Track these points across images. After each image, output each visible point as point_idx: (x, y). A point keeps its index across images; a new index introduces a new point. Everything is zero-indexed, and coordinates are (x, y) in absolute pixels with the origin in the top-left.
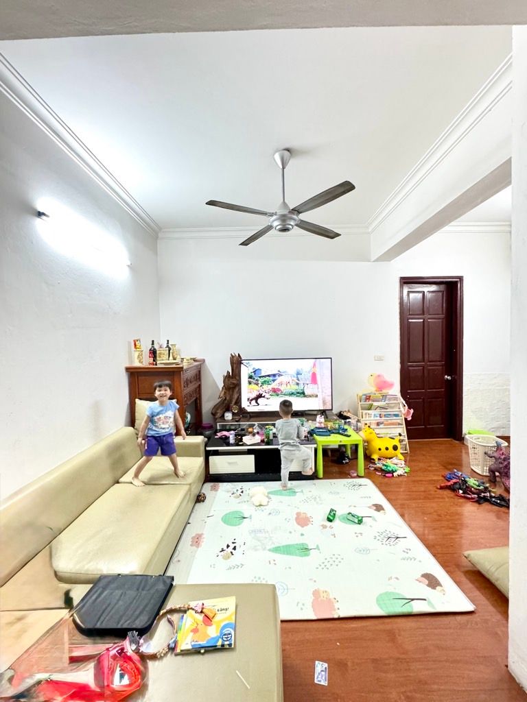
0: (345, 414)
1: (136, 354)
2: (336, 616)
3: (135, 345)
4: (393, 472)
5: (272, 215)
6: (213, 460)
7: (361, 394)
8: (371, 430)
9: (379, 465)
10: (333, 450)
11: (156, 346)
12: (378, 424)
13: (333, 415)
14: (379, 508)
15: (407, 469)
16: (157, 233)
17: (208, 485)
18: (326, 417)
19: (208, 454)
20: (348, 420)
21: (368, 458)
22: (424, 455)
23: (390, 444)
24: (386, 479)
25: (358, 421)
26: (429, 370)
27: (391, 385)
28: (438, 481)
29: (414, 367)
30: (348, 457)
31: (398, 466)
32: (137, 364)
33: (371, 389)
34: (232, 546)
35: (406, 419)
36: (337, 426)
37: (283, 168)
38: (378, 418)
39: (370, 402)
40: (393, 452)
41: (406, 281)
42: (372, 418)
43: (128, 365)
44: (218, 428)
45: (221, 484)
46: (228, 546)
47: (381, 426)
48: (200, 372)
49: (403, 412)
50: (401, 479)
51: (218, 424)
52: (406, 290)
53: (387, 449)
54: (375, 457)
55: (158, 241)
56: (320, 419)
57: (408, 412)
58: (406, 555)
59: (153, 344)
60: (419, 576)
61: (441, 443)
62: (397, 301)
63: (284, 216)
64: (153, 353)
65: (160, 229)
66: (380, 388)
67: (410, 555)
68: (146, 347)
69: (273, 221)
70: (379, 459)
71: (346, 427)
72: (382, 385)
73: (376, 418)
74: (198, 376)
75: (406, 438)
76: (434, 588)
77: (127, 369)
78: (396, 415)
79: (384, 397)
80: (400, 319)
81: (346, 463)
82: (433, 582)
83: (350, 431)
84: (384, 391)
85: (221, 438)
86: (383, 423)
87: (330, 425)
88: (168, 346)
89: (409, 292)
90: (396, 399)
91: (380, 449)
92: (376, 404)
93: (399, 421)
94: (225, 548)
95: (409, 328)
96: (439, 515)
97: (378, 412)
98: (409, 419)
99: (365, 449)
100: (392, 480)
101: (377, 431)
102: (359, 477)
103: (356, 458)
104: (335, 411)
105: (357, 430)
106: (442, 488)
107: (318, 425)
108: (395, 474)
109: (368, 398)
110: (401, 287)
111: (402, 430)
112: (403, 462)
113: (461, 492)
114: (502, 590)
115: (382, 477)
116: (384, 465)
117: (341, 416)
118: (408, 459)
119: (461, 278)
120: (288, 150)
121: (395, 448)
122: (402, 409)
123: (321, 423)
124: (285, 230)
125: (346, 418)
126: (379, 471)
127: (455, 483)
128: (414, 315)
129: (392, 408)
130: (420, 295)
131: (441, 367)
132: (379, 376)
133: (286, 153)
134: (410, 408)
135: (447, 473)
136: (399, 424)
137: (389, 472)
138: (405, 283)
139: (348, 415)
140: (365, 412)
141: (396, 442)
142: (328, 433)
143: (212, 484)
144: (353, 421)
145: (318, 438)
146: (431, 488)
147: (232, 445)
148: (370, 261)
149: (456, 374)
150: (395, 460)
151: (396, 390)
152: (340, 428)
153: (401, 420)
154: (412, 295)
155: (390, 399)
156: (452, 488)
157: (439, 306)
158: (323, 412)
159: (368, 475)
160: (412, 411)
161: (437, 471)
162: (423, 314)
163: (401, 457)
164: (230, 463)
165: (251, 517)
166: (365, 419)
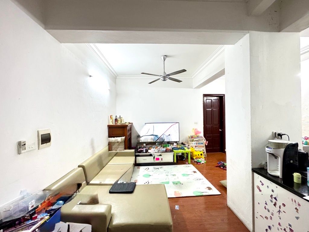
0: (184, 143)
1: (111, 120)
2: (181, 196)
3: (111, 117)
4: (200, 162)
5: (161, 76)
6: (138, 158)
7: (189, 136)
8: (193, 148)
9: (195, 160)
10: (180, 156)
11: (117, 118)
12: (196, 147)
13: (180, 143)
14: (195, 172)
15: (205, 162)
16: (116, 77)
17: (136, 167)
18: (177, 144)
19: (136, 156)
20: (185, 145)
21: (192, 158)
22: (212, 158)
23: (200, 153)
24: (198, 165)
25: (189, 145)
26: (214, 127)
27: (200, 133)
28: (216, 165)
29: (209, 126)
30: (185, 158)
31: (202, 160)
32: (111, 124)
33: (193, 134)
34: (148, 183)
35: (205, 145)
36: (181, 147)
37: (164, 61)
38: (196, 144)
39: (193, 139)
40: (201, 156)
41: (205, 95)
42: (194, 144)
43: (108, 124)
44: (138, 148)
45: (140, 167)
46: (146, 183)
47: (197, 147)
48: (131, 127)
49: (204, 142)
50: (203, 164)
51: (138, 146)
52: (205, 98)
53: (198, 155)
54: (194, 158)
55: (117, 80)
56: (175, 144)
57: (206, 142)
58: (202, 183)
59: (116, 117)
60: (206, 188)
61: (218, 154)
62: (202, 103)
63: (164, 76)
64: (116, 120)
65: (118, 75)
66: (196, 134)
67: (204, 183)
68: (114, 118)
69: (161, 78)
70: (196, 159)
71: (184, 147)
72: (197, 133)
73: (195, 145)
74: (131, 129)
75: (205, 152)
76: (210, 190)
77: (108, 126)
78: (202, 144)
79: (198, 137)
80: (203, 109)
81: (184, 160)
82: (210, 189)
83: (186, 148)
84: (198, 135)
85: (140, 151)
86: (197, 146)
87: (178, 146)
88: (120, 118)
89: (206, 99)
90: (202, 138)
91: (196, 155)
92: (195, 139)
93: (203, 146)
94: (145, 183)
95: (206, 112)
96: (214, 174)
97: (195, 142)
98: (207, 145)
99: (191, 156)
100: (200, 165)
101: (196, 149)
102: (189, 164)
103: (188, 159)
104: (180, 142)
105: (188, 148)
106: (216, 167)
107: (174, 146)
108: (201, 163)
109: (192, 137)
110: (204, 97)
111: (204, 149)
112: (204, 160)
113: (222, 167)
114: (225, 186)
115: (196, 164)
116: (197, 160)
117: (182, 144)
118: (206, 159)
119: (224, 95)
120: (166, 56)
121: (201, 155)
122: (204, 141)
123: (175, 146)
124: (164, 80)
125: (184, 144)
126: (195, 162)
127: (221, 165)
128: (208, 108)
129: (201, 141)
130: (210, 101)
131: (218, 127)
132: (196, 129)
133: (165, 56)
134: (207, 141)
135: (218, 163)
136: (203, 147)
137: (199, 162)
138: (205, 96)
139: (185, 143)
140: (191, 142)
141: (202, 153)
142: (178, 149)
143: (137, 167)
144: (187, 145)
145: (174, 151)
146: (213, 167)
147: (144, 153)
148: (192, 88)
149: (223, 129)
150: (201, 159)
151: (202, 134)
152: (182, 148)
153: (204, 145)
154: (207, 101)
155: (200, 138)
156: (220, 167)
157: (217, 104)
158: (176, 142)
159: (192, 163)
160: (207, 142)
161: (215, 162)
162: (212, 107)
163: (204, 158)
164: (143, 159)
165: (152, 175)
166: (191, 145)
